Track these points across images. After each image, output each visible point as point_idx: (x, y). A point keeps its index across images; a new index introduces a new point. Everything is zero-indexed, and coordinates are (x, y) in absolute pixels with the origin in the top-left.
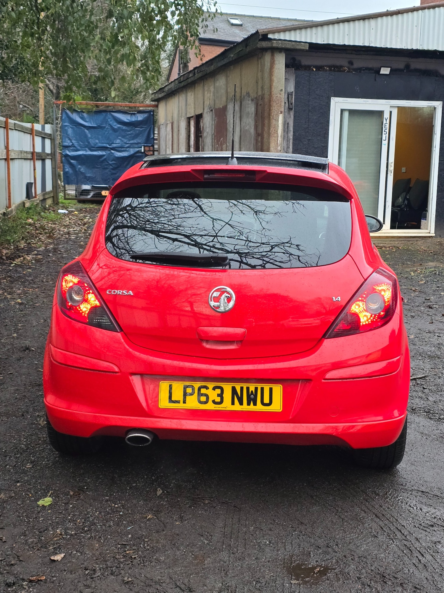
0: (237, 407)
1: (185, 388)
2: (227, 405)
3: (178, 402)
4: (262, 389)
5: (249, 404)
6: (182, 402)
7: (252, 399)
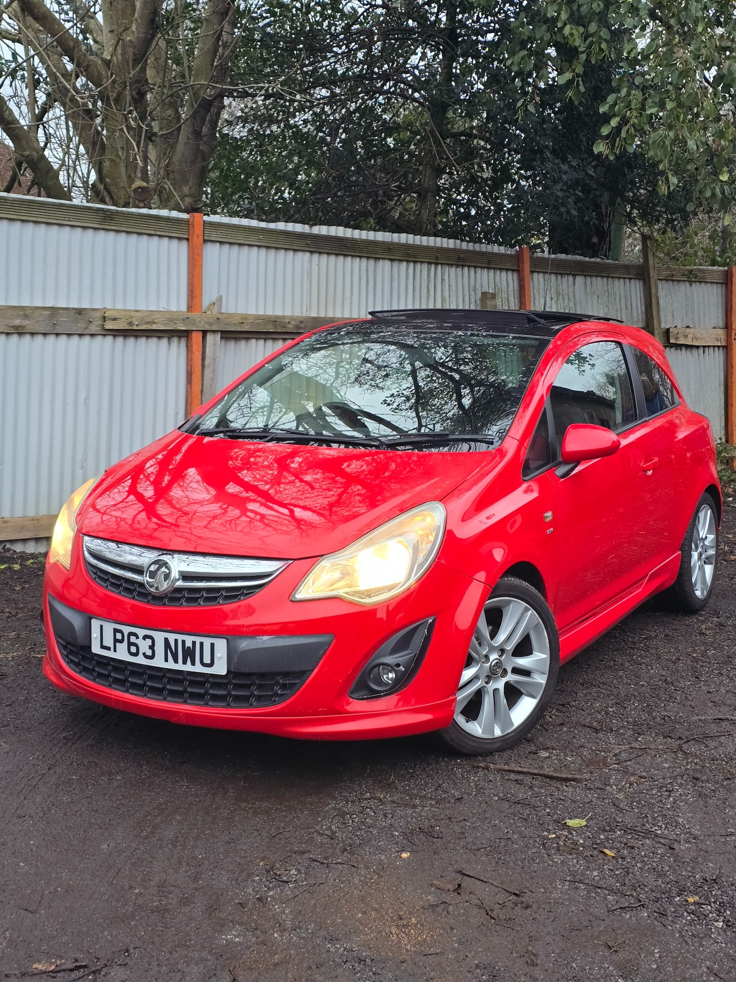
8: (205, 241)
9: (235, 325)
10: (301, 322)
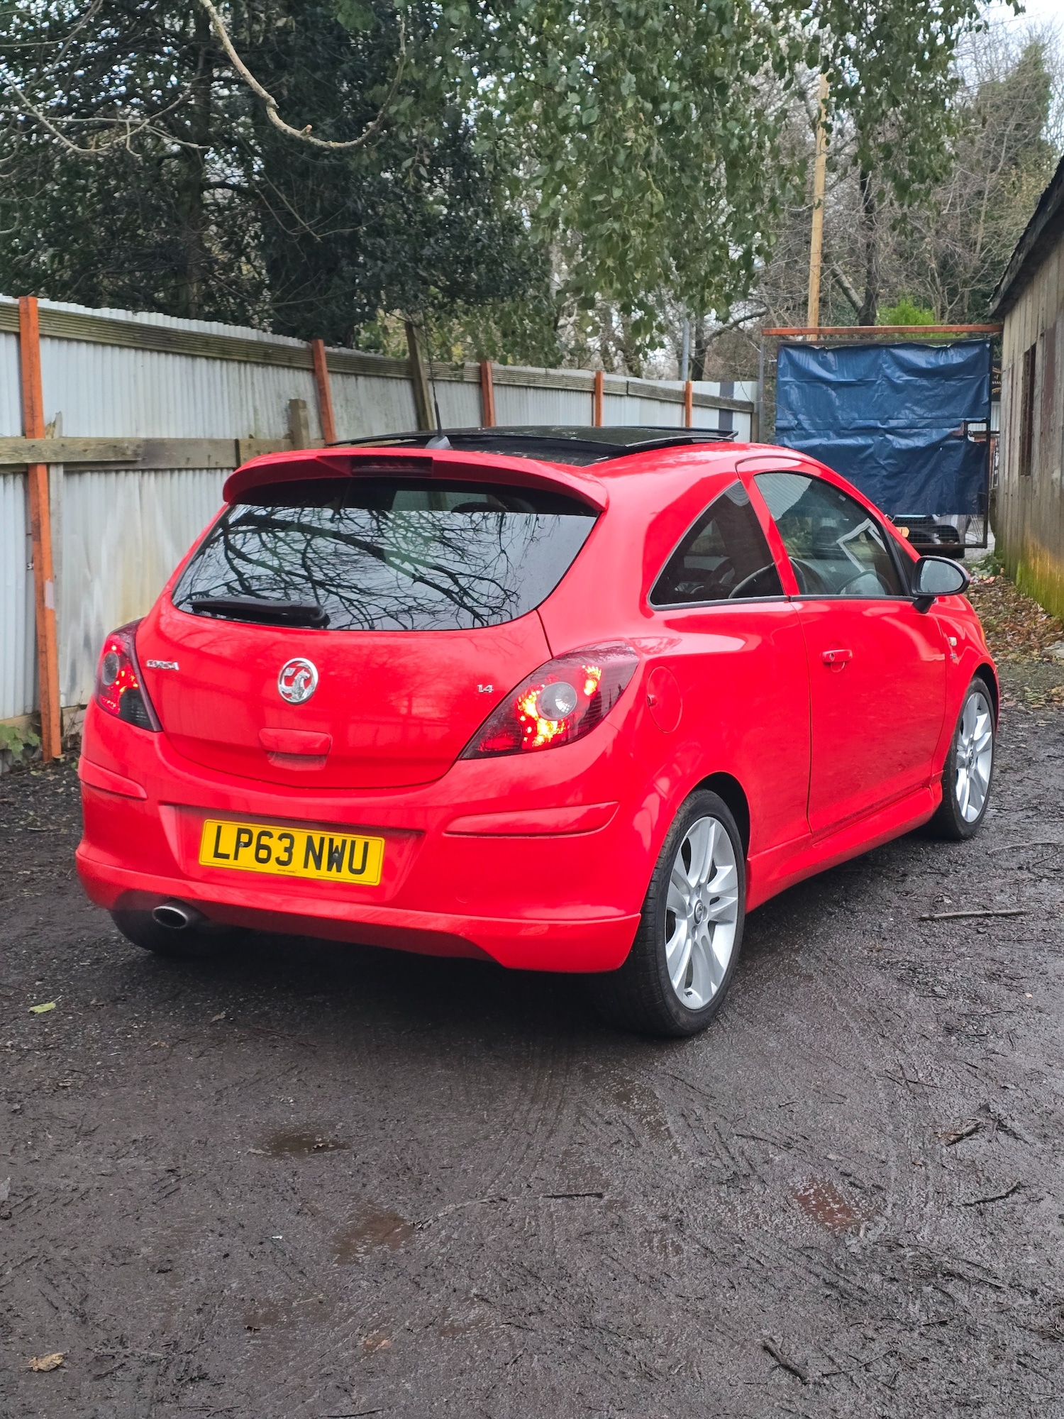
0: (311, 873)
1: (240, 831)
2: (297, 868)
3: (226, 856)
4: (353, 843)
5: (329, 869)
6: (232, 856)
7: (335, 860)
8: (42, 336)
9: (79, 453)
10: (138, 446)
